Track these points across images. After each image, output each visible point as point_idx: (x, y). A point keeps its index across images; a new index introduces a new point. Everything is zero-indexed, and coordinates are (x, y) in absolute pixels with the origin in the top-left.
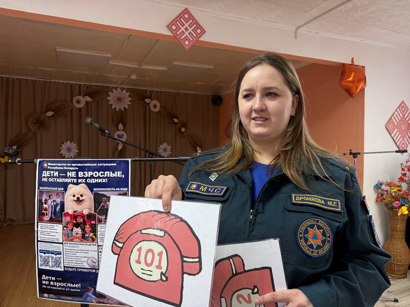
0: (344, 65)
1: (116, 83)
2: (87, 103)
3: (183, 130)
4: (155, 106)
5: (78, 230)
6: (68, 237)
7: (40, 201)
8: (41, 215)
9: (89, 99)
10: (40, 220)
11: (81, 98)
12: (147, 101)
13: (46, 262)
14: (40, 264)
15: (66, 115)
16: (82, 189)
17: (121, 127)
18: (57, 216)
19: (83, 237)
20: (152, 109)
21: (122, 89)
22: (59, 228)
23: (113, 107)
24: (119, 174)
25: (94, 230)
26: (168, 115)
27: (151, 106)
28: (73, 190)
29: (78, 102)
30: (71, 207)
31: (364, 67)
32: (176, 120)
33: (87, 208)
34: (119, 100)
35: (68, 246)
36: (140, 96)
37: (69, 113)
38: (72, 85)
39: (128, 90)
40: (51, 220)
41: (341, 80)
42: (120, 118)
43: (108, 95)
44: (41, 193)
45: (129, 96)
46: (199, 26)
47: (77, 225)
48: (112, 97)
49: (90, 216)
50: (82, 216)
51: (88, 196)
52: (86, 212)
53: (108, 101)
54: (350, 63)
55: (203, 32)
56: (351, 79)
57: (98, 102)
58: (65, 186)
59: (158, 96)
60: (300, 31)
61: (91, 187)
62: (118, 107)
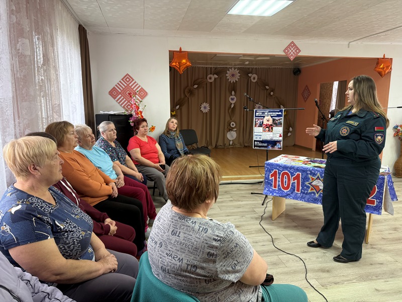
0: (378, 59)
1: (232, 65)
2: (215, 79)
3: (272, 93)
4: (254, 79)
5: (268, 129)
6: (264, 131)
7: (255, 121)
9: (216, 76)
10: (255, 126)
11: (212, 76)
12: (250, 75)
13: (257, 138)
14: (254, 139)
15: (203, 87)
16: (269, 117)
17: (233, 93)
18: (261, 125)
19: (269, 131)
20: (252, 80)
21: (235, 69)
22: (261, 128)
23: (229, 81)
24: (280, 113)
25: (272, 129)
26: (262, 84)
27: (252, 78)
28: (266, 118)
29: (210, 78)
30: (265, 122)
32: (267, 87)
33: (270, 122)
34: (233, 76)
36: (245, 72)
37: (205, 86)
38: (207, 67)
39: (239, 69)
40: (259, 126)
42: (233, 87)
43: (227, 73)
44: (256, 119)
45: (239, 73)
46: (298, 49)
47: (267, 127)
48: (228, 75)
49: (271, 125)
50: (269, 125)
51: (271, 120)
52: (270, 124)
53: (227, 77)
54: (382, 57)
55: (300, 51)
56: (381, 66)
57: (221, 78)
59: (256, 71)
60: (351, 43)
61: (272, 117)
62: (232, 80)
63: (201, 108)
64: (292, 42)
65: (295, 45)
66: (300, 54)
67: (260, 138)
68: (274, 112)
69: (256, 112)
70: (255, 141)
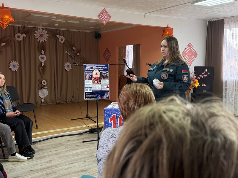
0: (164, 28)
1: (39, 26)
2: (24, 38)
3: (78, 54)
4: (62, 40)
5: (97, 81)
6: (94, 83)
7: (85, 75)
8: (85, 78)
9: (25, 35)
10: (85, 79)
11: (20, 34)
12: (58, 36)
13: (87, 90)
15: (11, 46)
16: (97, 71)
17: (43, 52)
18: (91, 78)
19: (98, 83)
20: (60, 41)
21: (43, 29)
22: (91, 81)
23: (38, 40)
24: (106, 68)
25: (100, 81)
26: (69, 45)
27: (60, 39)
28: (95, 72)
29: (19, 37)
30: (94, 76)
31: (172, 28)
32: (74, 48)
33: (99, 76)
34: (42, 36)
35: (93, 85)
36: (53, 33)
37: (13, 44)
38: (14, 26)
39: (46, 30)
40: (89, 79)
41: (163, 34)
42: (42, 47)
43: (35, 33)
44: (85, 73)
45: (47, 33)
46: (109, 15)
47: (96, 80)
48: (37, 34)
49: (99, 78)
50: (98, 78)
51: (99, 73)
52: (98, 77)
53: (36, 36)
54: (167, 27)
57: (30, 37)
58: (93, 71)
59: (63, 33)
60: (146, 14)
61: (99, 71)
62: (42, 40)
63: (9, 66)
64: (104, 10)
65: (106, 12)
66: (111, 20)
67: (90, 90)
68: (101, 67)
69: (85, 67)
70: (86, 93)
